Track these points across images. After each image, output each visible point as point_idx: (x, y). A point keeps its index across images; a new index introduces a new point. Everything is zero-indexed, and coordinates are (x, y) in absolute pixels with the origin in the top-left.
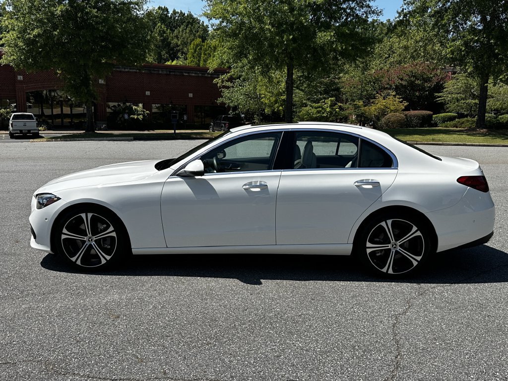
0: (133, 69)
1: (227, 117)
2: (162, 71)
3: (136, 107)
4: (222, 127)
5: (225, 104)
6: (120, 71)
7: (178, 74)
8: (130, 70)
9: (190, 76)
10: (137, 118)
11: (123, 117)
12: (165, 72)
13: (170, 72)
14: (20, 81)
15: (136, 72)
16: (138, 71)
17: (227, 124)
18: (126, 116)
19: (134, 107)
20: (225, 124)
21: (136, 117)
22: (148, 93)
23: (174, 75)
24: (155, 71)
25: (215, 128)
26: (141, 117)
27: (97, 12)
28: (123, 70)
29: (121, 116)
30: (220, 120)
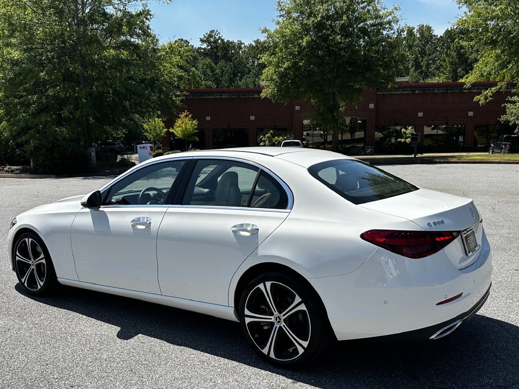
0: (406, 91)
1: (511, 136)
2: (438, 90)
3: (405, 130)
4: (502, 148)
5: (509, 122)
6: (392, 94)
7: (457, 91)
8: (404, 92)
9: (471, 92)
10: (405, 142)
11: (390, 141)
12: (441, 91)
13: (447, 90)
14: (298, 111)
15: (409, 94)
16: (411, 92)
17: (508, 146)
18: (393, 140)
19: (403, 130)
20: (505, 145)
21: (403, 140)
22: (420, 114)
23: (452, 93)
24: (429, 90)
25: (495, 151)
26: (408, 140)
27: (341, 38)
28: (395, 93)
29: (388, 140)
30: (501, 141)
